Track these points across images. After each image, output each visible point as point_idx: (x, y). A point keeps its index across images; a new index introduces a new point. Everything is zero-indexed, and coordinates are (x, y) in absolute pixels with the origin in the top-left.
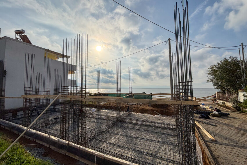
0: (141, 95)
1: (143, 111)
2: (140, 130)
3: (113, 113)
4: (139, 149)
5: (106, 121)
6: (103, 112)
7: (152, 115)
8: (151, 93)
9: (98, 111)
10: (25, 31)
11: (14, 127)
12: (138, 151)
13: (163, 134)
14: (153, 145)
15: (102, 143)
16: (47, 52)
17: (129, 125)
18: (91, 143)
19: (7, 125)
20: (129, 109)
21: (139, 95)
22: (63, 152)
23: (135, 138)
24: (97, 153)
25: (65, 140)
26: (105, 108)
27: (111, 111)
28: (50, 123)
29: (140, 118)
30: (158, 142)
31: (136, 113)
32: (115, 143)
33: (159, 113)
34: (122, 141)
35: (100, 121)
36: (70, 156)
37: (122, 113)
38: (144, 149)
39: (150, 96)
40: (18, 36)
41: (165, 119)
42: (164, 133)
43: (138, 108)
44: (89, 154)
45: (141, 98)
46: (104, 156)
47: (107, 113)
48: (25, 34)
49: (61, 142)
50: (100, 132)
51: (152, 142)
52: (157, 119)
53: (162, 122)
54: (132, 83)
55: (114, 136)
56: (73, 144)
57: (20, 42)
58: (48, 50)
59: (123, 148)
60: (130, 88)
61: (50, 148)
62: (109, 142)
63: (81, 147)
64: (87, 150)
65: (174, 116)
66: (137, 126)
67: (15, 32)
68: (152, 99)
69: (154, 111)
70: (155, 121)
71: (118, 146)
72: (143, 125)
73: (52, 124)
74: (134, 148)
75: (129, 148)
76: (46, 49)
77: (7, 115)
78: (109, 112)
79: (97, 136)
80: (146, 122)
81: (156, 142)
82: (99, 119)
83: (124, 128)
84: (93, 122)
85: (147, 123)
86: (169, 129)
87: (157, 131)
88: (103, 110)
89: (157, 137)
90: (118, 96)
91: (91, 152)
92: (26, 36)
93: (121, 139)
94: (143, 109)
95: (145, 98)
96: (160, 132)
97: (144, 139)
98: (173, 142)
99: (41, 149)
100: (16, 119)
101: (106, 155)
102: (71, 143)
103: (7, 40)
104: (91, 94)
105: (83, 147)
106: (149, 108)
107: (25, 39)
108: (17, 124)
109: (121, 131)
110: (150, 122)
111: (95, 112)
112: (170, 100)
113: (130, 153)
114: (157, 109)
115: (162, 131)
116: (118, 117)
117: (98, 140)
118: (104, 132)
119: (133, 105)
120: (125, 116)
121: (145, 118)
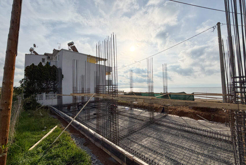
0: (179, 95)
1: (182, 114)
2: (177, 136)
3: (146, 113)
4: (175, 158)
5: (138, 121)
6: (136, 111)
7: (194, 119)
8: (193, 93)
9: (131, 109)
10: (74, 43)
11: (67, 118)
12: (174, 160)
13: (210, 145)
14: (195, 158)
15: (133, 143)
16: (89, 58)
17: (164, 129)
18: (122, 142)
19: (63, 116)
20: (164, 110)
21: (177, 95)
22: (98, 145)
23: (170, 144)
24: (127, 153)
25: (100, 135)
26: (139, 108)
27: (144, 111)
28: (91, 117)
29: (178, 121)
30: (202, 154)
31: (172, 115)
32: (146, 146)
33: (204, 117)
34: (155, 145)
35: (133, 120)
36: (104, 150)
37: (156, 114)
38: (182, 160)
39: (191, 97)
40: (70, 47)
41: (213, 127)
42: (212, 144)
43: (175, 109)
44: (119, 152)
45: (180, 99)
46: (134, 158)
47: (140, 113)
48: (74, 45)
49: (96, 136)
50: (132, 132)
51: (193, 153)
52: (201, 124)
53: (209, 129)
54: (167, 82)
55: (146, 138)
56: (106, 140)
57: (71, 52)
58: (89, 56)
59: (156, 152)
60: (165, 88)
61: (89, 139)
62: (140, 143)
63: (113, 144)
64: (117, 148)
65: (228, 123)
66: (173, 131)
67: (68, 45)
68: (194, 100)
69: (197, 115)
70: (198, 127)
71: (150, 150)
72: (180, 130)
73: (92, 119)
74: (168, 155)
75: (162, 154)
76: (88, 55)
77: (64, 108)
78: (142, 112)
79: (129, 135)
80: (185, 126)
81: (198, 154)
82: (132, 117)
83: (158, 130)
84: (126, 120)
85: (187, 128)
86: (220, 140)
87: (201, 139)
88: (136, 110)
89: (201, 147)
90: (150, 96)
91: (121, 151)
92: (74, 46)
93: (153, 143)
94: (181, 111)
95: (185, 99)
96: (205, 142)
97: (183, 148)
98: (226, 159)
99: (83, 139)
100: (69, 112)
101: (135, 157)
102: (104, 138)
103: (63, 51)
104: (125, 93)
105: (114, 144)
106: (189, 110)
107: (74, 49)
108: (69, 116)
109: (154, 134)
110: (191, 128)
111: (129, 110)
112: (221, 102)
113: (164, 160)
114: (201, 113)
115: (208, 141)
116: (151, 118)
117: (130, 139)
118: (136, 132)
119: (169, 107)
120: (159, 117)
121: (183, 123)
